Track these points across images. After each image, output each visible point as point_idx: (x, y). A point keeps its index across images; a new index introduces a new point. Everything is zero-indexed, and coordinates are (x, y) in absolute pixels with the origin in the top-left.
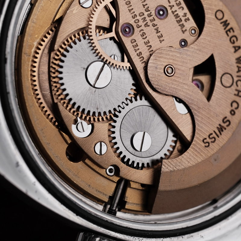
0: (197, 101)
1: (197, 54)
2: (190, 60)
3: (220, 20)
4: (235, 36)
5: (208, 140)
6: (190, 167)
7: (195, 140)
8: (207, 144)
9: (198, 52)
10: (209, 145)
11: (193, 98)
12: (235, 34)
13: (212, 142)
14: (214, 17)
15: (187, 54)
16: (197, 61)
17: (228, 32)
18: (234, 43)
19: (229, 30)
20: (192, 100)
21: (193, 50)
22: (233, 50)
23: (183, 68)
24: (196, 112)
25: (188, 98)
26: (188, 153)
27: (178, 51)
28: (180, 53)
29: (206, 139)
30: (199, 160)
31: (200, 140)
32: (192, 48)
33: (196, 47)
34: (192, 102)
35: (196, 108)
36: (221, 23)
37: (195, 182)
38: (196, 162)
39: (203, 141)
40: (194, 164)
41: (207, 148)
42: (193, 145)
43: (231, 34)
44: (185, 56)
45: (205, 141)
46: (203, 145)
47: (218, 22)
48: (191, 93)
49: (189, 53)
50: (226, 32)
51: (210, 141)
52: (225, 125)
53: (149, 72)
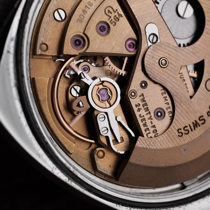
0: (181, 95)
1: (191, 55)
2: (183, 59)
5: (182, 131)
6: (161, 149)
7: (171, 128)
8: (181, 134)
9: (191, 54)
10: (182, 136)
11: (178, 92)
13: (185, 134)
15: (181, 53)
16: (189, 61)
20: (177, 93)
21: (188, 51)
23: (176, 64)
24: (177, 104)
25: (173, 90)
26: (163, 137)
27: (175, 48)
28: (176, 51)
29: (181, 129)
30: (171, 146)
31: (175, 129)
32: (188, 49)
33: (191, 50)
34: (177, 95)
35: (178, 101)
37: (162, 164)
38: (168, 147)
39: (178, 131)
40: (165, 148)
41: (179, 137)
42: (168, 131)
44: (180, 54)
45: (180, 131)
46: (177, 134)
48: (177, 87)
49: (183, 53)
51: (184, 132)
52: (200, 122)
53: (146, 59)
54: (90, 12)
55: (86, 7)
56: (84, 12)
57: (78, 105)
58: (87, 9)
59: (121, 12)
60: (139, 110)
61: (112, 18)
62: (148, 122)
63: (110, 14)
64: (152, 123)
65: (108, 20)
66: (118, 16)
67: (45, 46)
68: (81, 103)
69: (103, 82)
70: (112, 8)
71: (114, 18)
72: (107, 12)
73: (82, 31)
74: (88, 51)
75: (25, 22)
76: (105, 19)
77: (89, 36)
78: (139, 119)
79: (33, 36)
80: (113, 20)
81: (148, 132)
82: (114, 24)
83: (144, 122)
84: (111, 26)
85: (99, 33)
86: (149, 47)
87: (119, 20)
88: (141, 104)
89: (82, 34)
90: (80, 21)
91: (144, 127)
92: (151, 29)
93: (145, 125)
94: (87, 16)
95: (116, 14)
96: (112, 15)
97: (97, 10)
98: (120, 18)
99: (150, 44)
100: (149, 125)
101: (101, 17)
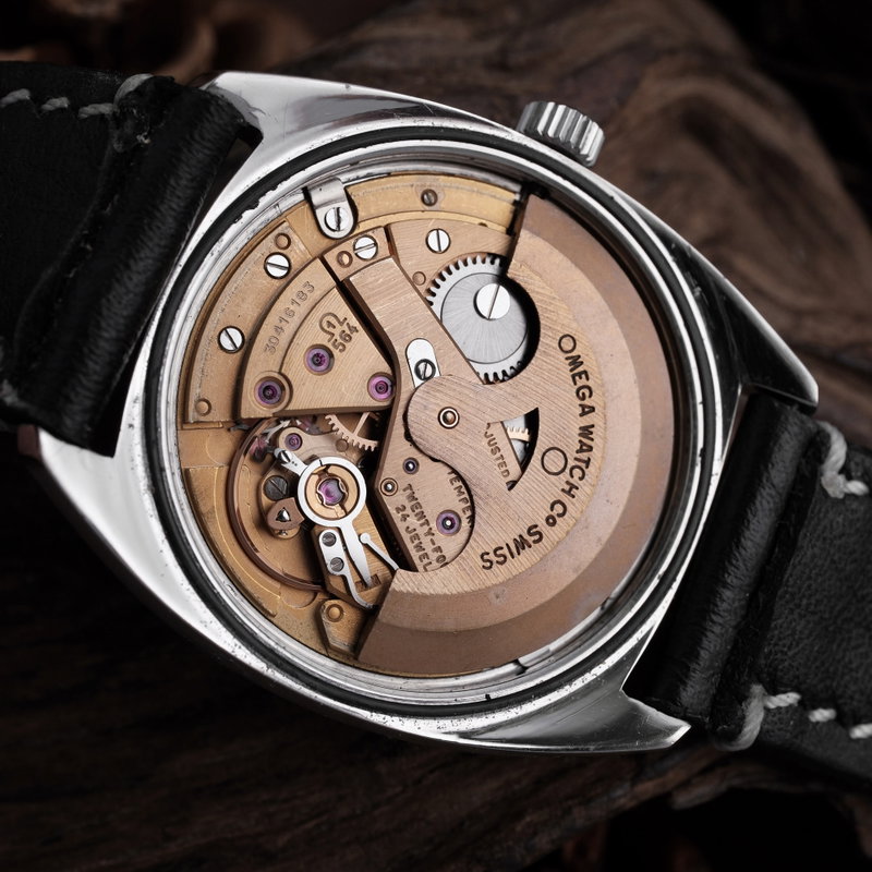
0: (488, 483)
1: (508, 401)
2: (491, 408)
3: (567, 352)
4: (589, 388)
5: (492, 557)
6: (446, 596)
7: (467, 551)
8: (488, 564)
9: (510, 398)
10: (491, 567)
11: (480, 476)
12: (590, 383)
13: (497, 562)
14: (556, 345)
15: (488, 398)
16: (505, 414)
17: (577, 378)
18: (583, 398)
19: (580, 374)
20: (479, 479)
21: (501, 393)
22: (579, 411)
23: (475, 420)
24: (480, 502)
25: (472, 473)
26: (449, 569)
27: (473, 388)
29: (488, 554)
30: (467, 589)
31: (475, 552)
32: (501, 389)
33: (508, 390)
34: (478, 483)
35: (482, 495)
36: (567, 359)
38: (460, 590)
39: (482, 556)
40: (455, 592)
41: (486, 571)
42: (461, 558)
43: (581, 382)
44: (484, 400)
45: (486, 557)
46: (481, 563)
47: (562, 356)
48: (478, 466)
50: (573, 377)
51: (495, 559)
52: (530, 539)
53: (410, 411)
54: (289, 329)
55: (281, 319)
56: (278, 329)
57: (280, 518)
58: (284, 323)
59: (354, 322)
60: (404, 518)
61: (337, 337)
62: (426, 541)
63: (331, 329)
64: (434, 544)
65: (329, 341)
66: (348, 332)
67: (205, 405)
68: (285, 515)
69: (328, 466)
70: (335, 317)
71: (341, 337)
72: (325, 325)
73: (277, 369)
74: (291, 407)
75: (161, 364)
76: (323, 339)
77: (290, 377)
78: (406, 537)
79: (181, 387)
80: (340, 341)
81: (426, 561)
82: (341, 347)
83: (416, 542)
84: (336, 353)
85: (311, 370)
86: (416, 389)
87: (351, 338)
88: (408, 505)
89: (276, 375)
90: (270, 348)
91: (418, 551)
92: (419, 351)
93: (419, 547)
94: (284, 338)
95: (345, 328)
96: (337, 332)
97: (304, 325)
98: (354, 335)
99: (418, 382)
100: (429, 548)
101: (313, 335)
